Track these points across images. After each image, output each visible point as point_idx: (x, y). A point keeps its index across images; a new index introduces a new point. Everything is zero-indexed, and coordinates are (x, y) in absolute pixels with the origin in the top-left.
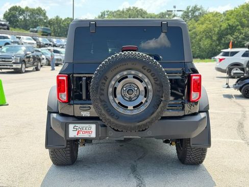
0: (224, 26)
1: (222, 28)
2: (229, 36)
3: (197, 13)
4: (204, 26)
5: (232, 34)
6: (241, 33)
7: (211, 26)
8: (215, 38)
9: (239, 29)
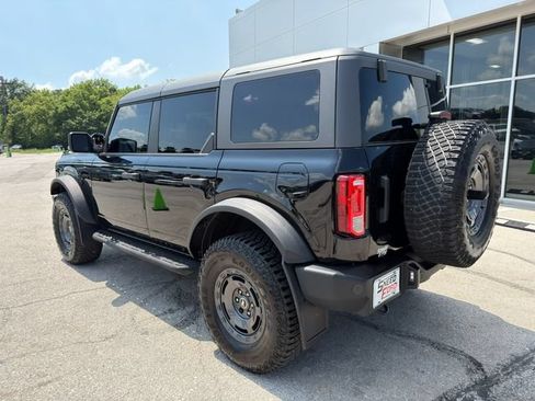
0: (62, 108)
1: (59, 110)
2: (70, 121)
3: (18, 91)
4: (34, 107)
5: (73, 118)
6: (84, 118)
7: (44, 107)
8: (50, 122)
9: (80, 113)
